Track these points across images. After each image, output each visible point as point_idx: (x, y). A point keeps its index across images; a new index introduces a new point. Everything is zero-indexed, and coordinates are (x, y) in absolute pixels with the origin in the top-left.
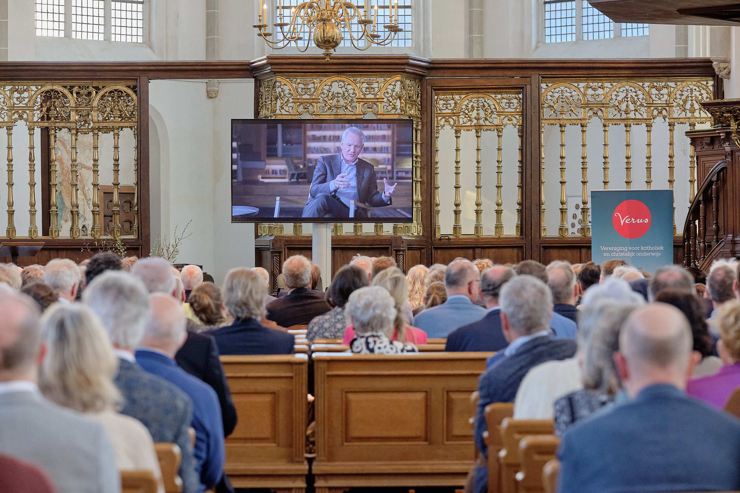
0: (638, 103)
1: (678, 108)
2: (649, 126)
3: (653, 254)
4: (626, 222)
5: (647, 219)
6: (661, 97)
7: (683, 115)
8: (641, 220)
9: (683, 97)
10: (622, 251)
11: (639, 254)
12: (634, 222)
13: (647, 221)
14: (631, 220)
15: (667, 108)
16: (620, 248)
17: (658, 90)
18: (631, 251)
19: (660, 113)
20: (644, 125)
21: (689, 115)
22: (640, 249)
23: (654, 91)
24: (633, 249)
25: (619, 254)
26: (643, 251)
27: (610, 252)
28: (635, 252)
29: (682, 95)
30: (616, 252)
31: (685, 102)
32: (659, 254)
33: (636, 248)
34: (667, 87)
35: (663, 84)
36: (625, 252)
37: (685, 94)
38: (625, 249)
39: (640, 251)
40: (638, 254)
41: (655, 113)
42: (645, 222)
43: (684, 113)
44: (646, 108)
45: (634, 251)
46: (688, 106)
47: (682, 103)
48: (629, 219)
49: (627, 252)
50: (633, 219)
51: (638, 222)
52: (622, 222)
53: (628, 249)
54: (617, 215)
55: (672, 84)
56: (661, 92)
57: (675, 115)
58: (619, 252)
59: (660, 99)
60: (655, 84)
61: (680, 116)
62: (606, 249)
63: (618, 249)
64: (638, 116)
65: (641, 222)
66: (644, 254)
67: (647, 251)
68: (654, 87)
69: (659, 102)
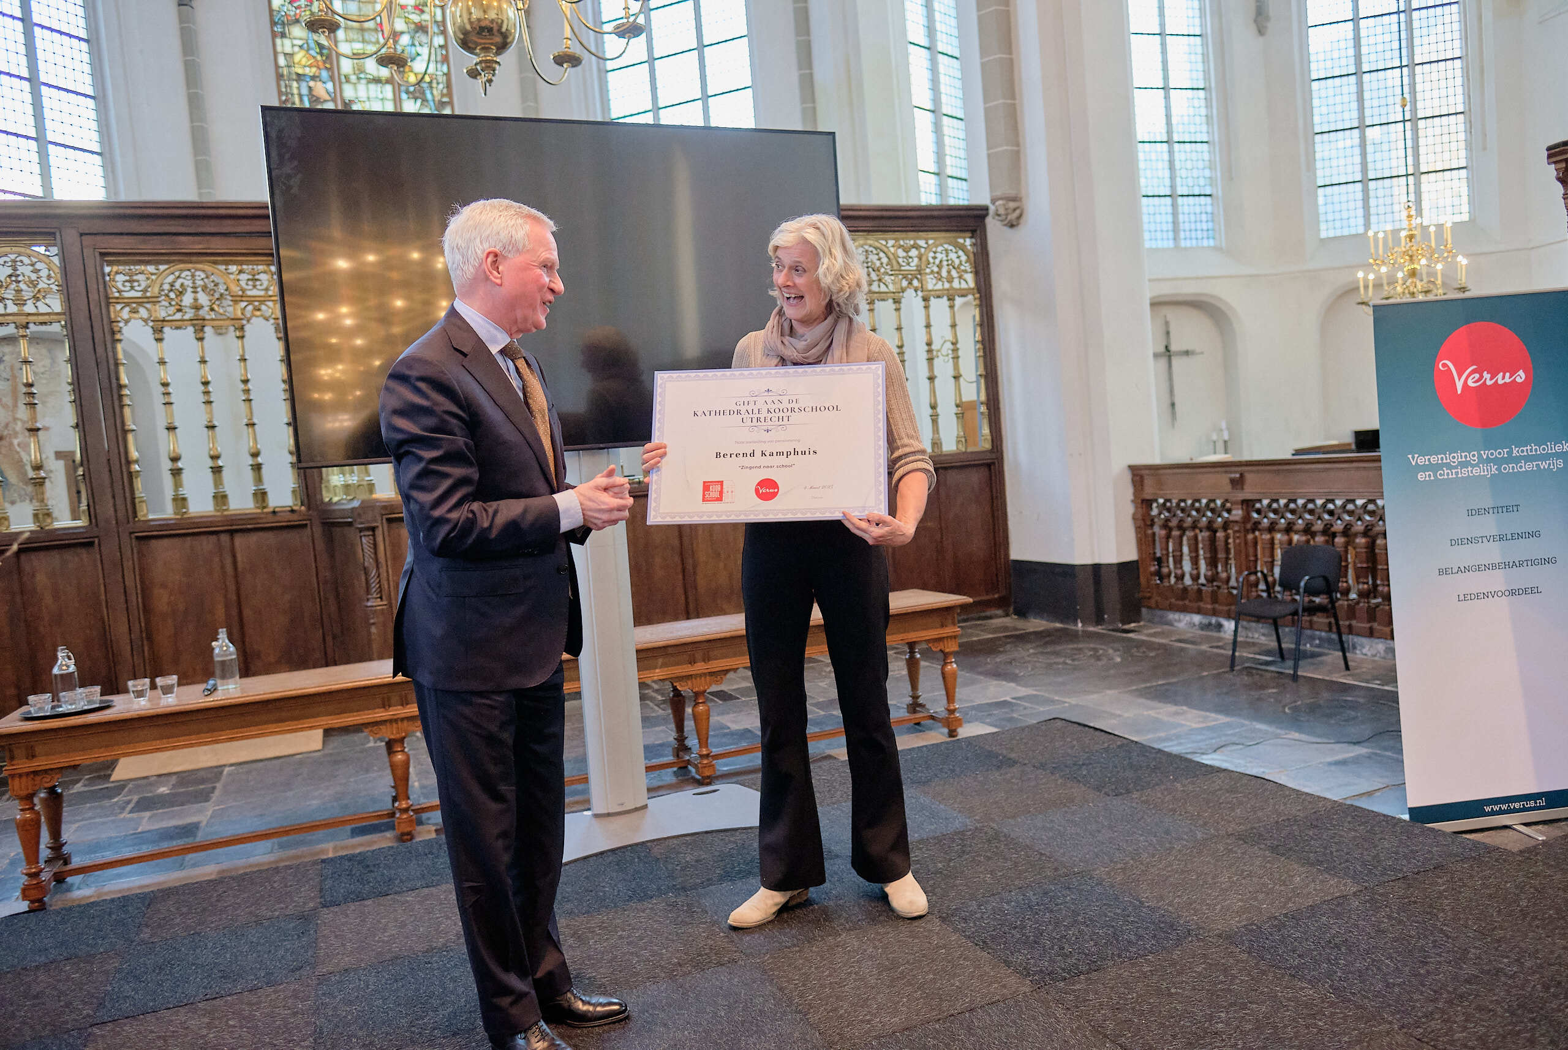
0: (882, 270)
1: (932, 276)
2: (897, 301)
3: (1544, 465)
4: (1470, 383)
5: (1521, 373)
6: (910, 260)
7: (939, 286)
8: (1508, 375)
9: (937, 261)
10: (1464, 465)
11: (1509, 468)
12: (1489, 383)
13: (1521, 376)
14: (1481, 377)
15: (919, 276)
16: (1458, 457)
17: (907, 251)
18: (1488, 461)
19: (910, 283)
20: (891, 301)
21: (947, 285)
22: (1510, 453)
23: (901, 253)
24: (1492, 454)
25: (1457, 473)
26: (1517, 460)
27: (1434, 468)
28: (1497, 462)
29: (935, 258)
30: (1449, 466)
31: (940, 266)
32: (1560, 463)
33: (1500, 453)
34: (916, 247)
35: (912, 242)
36: (1473, 466)
37: (939, 256)
38: (1473, 457)
39: (1511, 459)
40: (1505, 469)
41: (905, 283)
42: (1519, 380)
43: (940, 283)
44: (893, 278)
45: (1495, 461)
46: (944, 273)
47: (936, 269)
48: (1477, 376)
49: (1477, 465)
50: (1486, 375)
51: (1500, 382)
52: (1459, 385)
53: (1480, 455)
54: (1444, 365)
55: (922, 243)
56: (910, 254)
57: (930, 287)
58: (1456, 467)
59: (908, 264)
60: (902, 243)
61: (936, 288)
62: (1422, 461)
63: (1454, 457)
64: (883, 288)
65: (1507, 380)
66: (1521, 467)
67: (1529, 459)
68: (900, 247)
69: (907, 268)
